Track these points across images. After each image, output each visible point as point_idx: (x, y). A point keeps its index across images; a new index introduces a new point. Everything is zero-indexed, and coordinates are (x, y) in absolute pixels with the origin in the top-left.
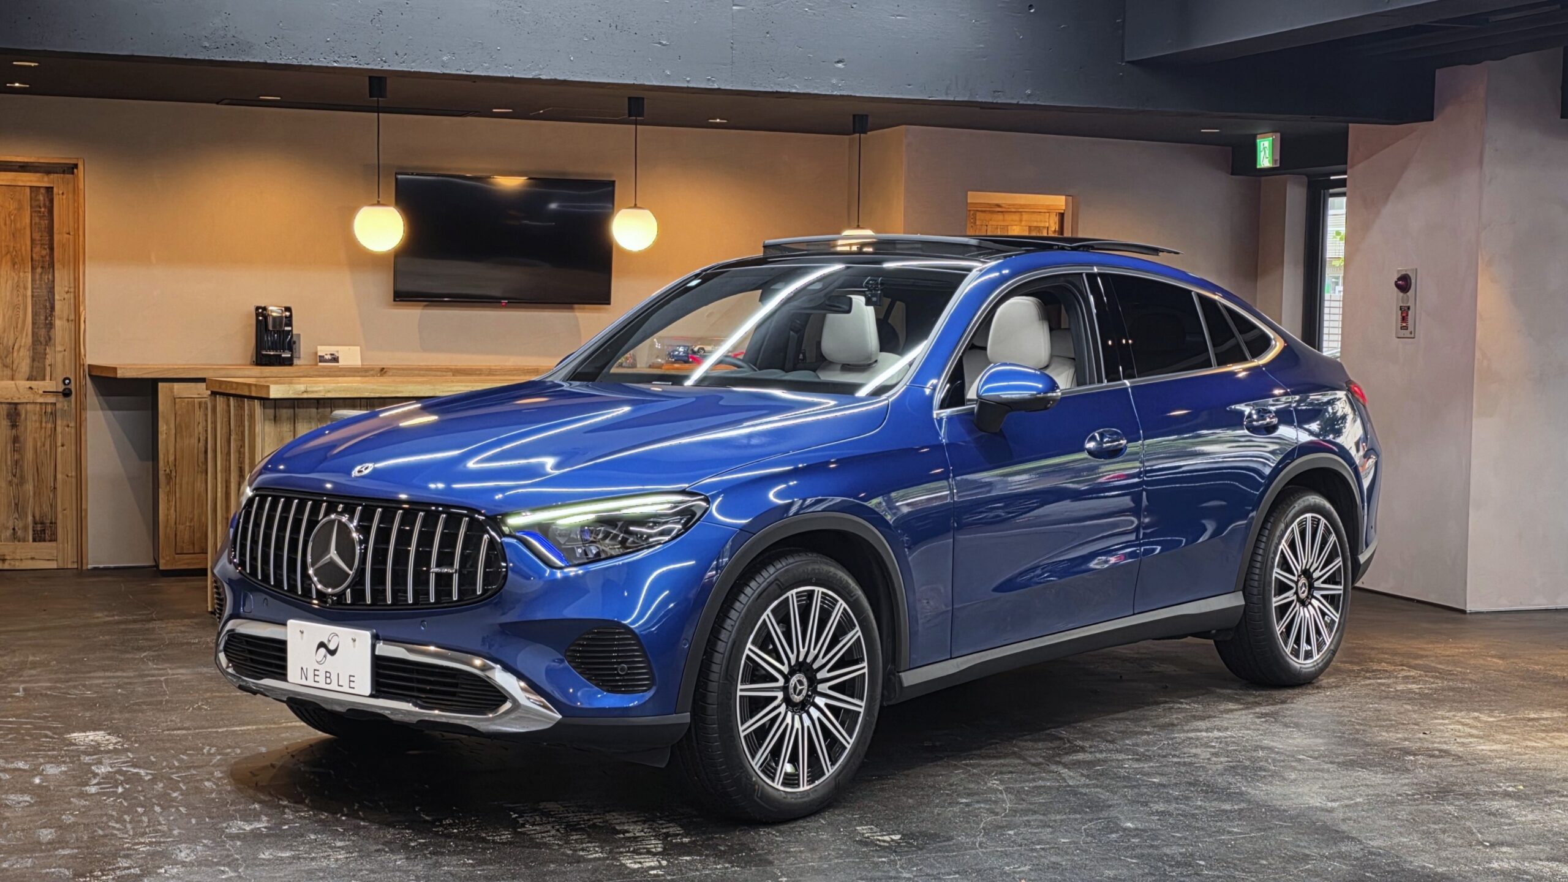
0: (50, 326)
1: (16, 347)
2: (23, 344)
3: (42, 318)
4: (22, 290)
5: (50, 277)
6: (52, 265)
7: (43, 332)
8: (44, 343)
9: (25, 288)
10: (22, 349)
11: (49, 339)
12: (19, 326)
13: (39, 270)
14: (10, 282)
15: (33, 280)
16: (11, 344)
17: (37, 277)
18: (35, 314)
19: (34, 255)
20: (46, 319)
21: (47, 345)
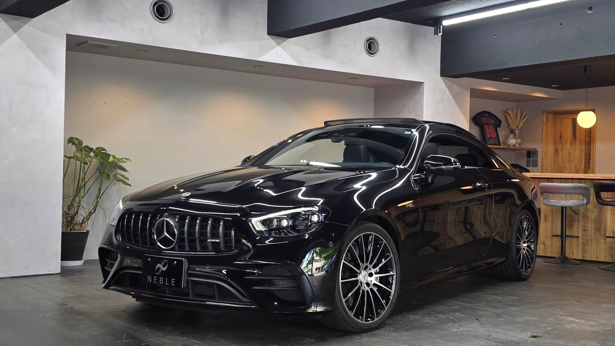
0: (589, 163)
1: (580, 170)
2: (582, 169)
3: (587, 160)
4: (582, 152)
5: (590, 147)
6: (590, 143)
7: (587, 165)
8: (587, 168)
9: (583, 151)
10: (581, 171)
11: (589, 167)
12: (581, 163)
13: (587, 145)
14: (579, 149)
15: (585, 148)
16: (578, 169)
17: (586, 147)
18: (585, 159)
19: (586, 140)
20: (588, 160)
21: (588, 169)
